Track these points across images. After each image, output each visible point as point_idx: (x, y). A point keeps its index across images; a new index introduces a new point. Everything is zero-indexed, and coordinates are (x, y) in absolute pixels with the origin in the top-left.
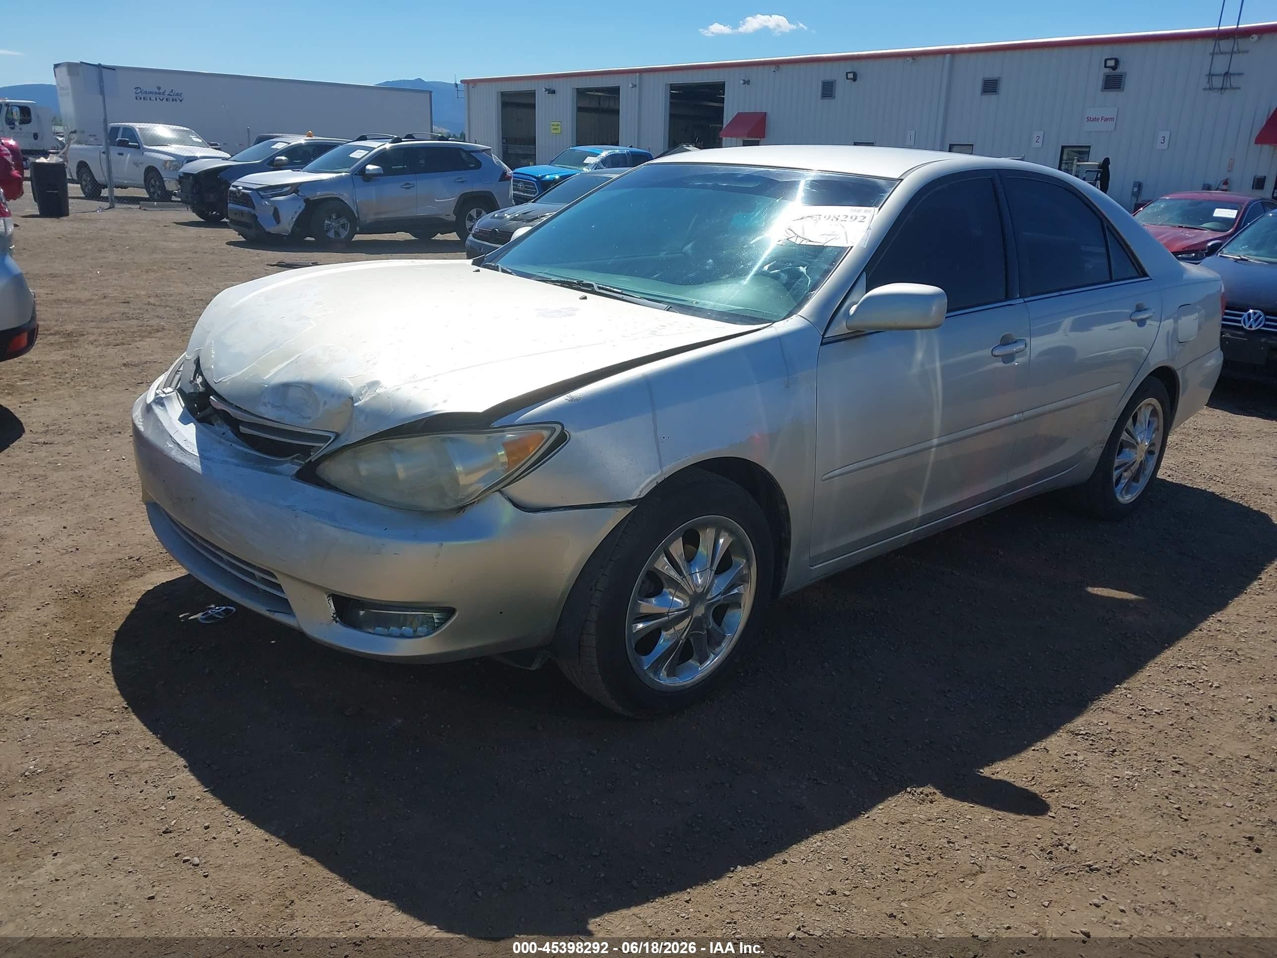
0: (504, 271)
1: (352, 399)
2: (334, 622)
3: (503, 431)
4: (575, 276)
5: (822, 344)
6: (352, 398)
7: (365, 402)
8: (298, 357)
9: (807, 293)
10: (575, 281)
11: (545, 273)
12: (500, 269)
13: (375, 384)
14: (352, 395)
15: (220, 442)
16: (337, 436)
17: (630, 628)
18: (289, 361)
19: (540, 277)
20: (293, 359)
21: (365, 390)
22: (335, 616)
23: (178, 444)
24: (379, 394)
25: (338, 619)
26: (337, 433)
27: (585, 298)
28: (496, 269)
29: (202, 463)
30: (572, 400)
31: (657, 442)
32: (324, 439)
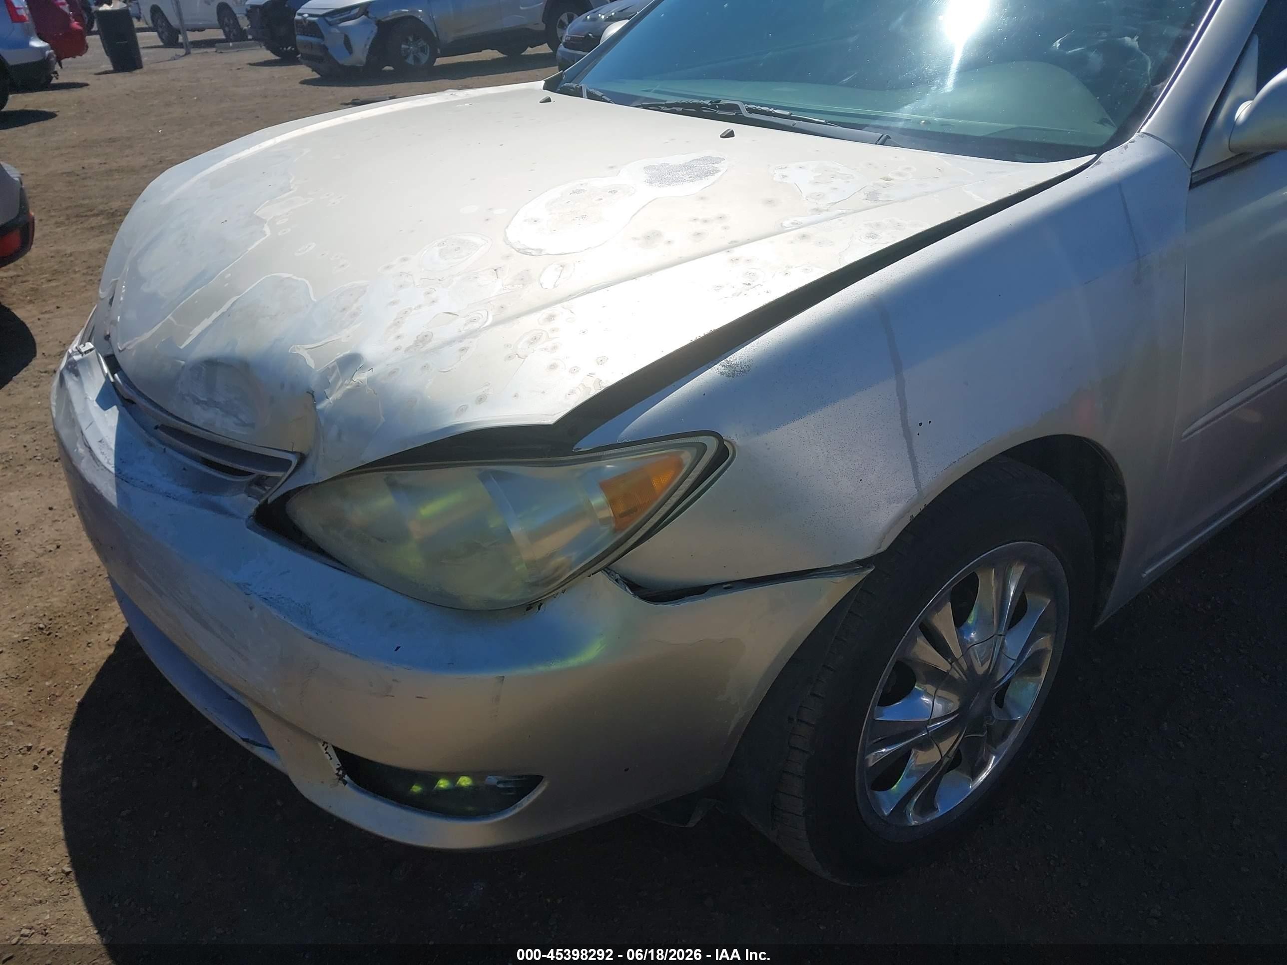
0: (592, 96)
1: (313, 397)
2: (341, 784)
3: (599, 458)
4: (707, 91)
5: (1192, 186)
6: (312, 394)
7: (336, 401)
8: (234, 303)
9: (1149, 87)
10: (707, 102)
11: (656, 92)
12: (584, 93)
13: (351, 362)
14: (312, 388)
15: (150, 445)
16: (302, 458)
17: (864, 762)
18: (219, 313)
19: (647, 99)
20: (224, 309)
21: (334, 376)
22: (341, 772)
23: (90, 448)
24: (358, 385)
25: (346, 778)
26: (301, 454)
27: (731, 134)
28: (577, 93)
29: (118, 488)
30: (735, 373)
31: (908, 435)
32: (283, 464)
